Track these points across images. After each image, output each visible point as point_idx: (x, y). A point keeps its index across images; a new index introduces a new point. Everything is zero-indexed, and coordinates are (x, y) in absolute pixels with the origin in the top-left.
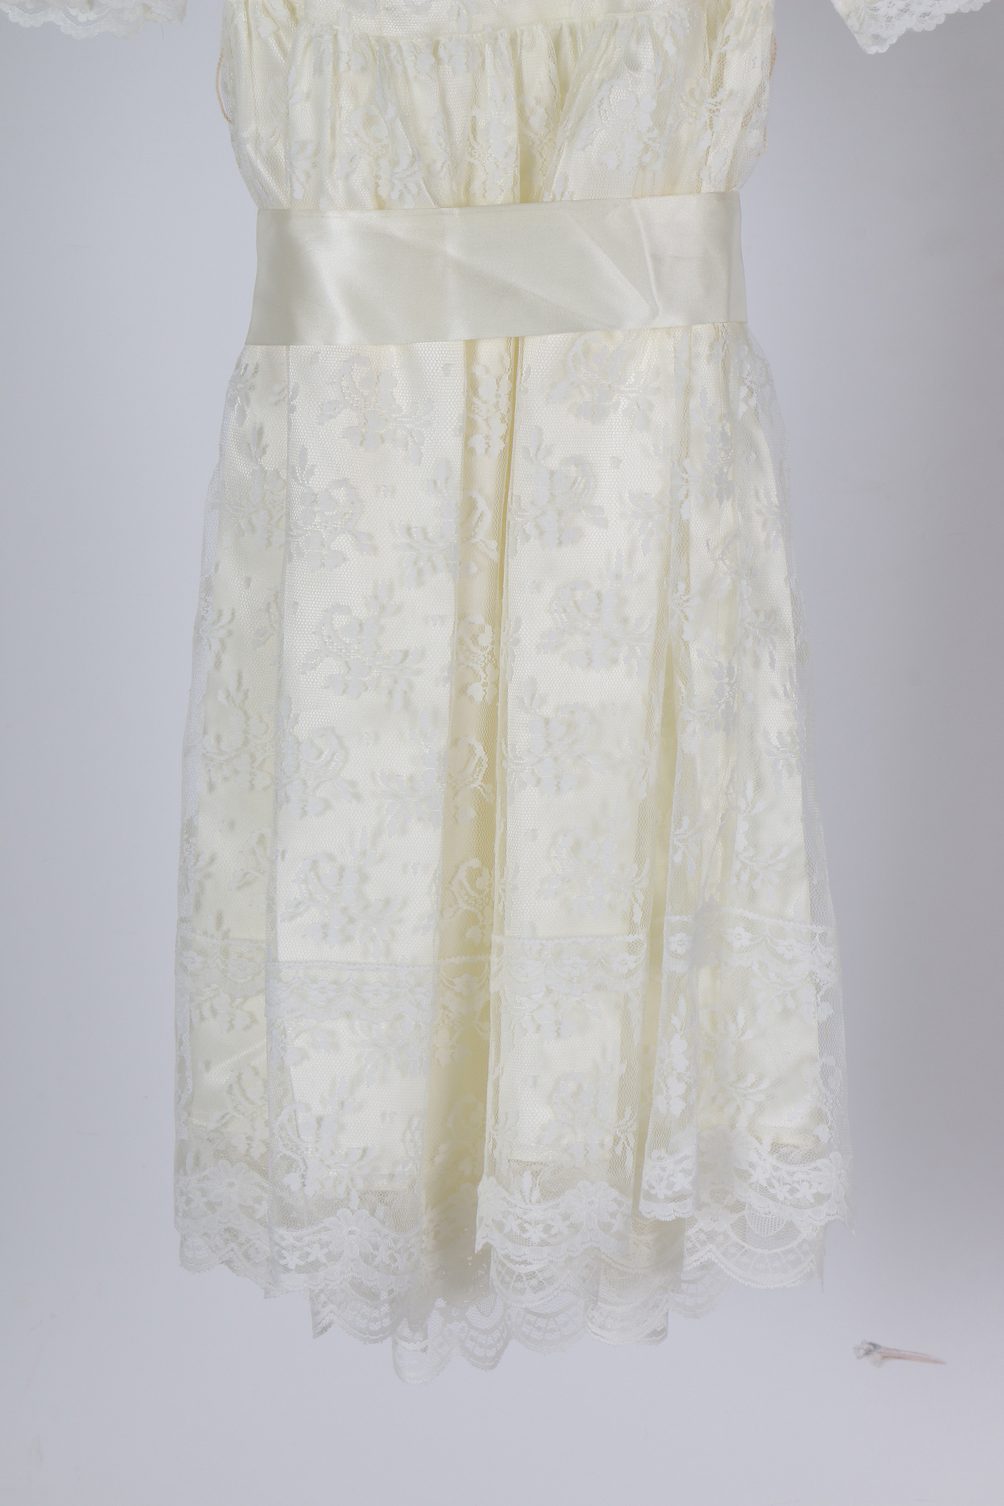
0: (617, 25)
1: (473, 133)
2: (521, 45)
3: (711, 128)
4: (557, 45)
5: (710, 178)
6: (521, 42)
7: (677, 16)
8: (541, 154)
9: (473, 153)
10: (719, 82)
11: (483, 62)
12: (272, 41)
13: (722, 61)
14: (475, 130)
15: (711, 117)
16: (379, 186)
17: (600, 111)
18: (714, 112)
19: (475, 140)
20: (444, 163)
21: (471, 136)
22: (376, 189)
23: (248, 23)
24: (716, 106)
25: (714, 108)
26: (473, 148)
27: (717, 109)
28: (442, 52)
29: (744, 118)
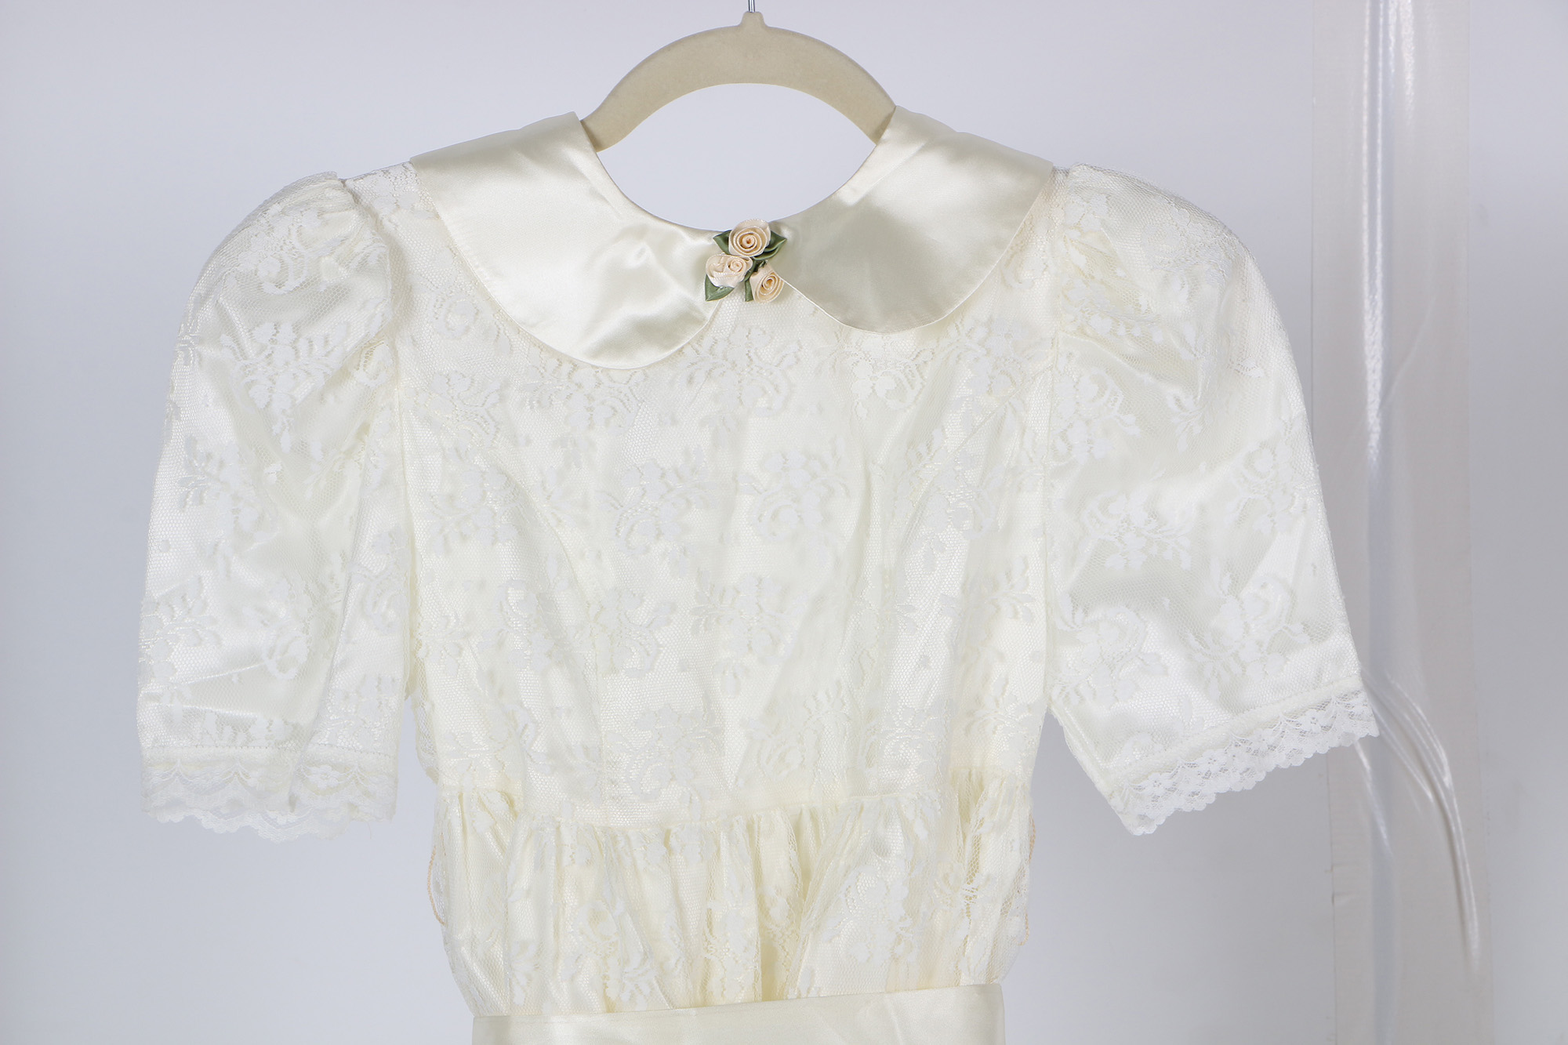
0: (862, 808)
1: (708, 927)
2: (759, 832)
3: (969, 916)
4: (797, 830)
5: (969, 970)
6: (759, 828)
7: (927, 798)
8: (783, 947)
9: (709, 948)
10: (974, 867)
11: (718, 851)
12: (489, 836)
13: (977, 844)
14: (711, 923)
15: (968, 904)
16: (606, 987)
17: (847, 900)
18: (970, 898)
19: (711, 934)
20: (678, 960)
21: (707, 930)
22: (604, 990)
23: (463, 818)
24: (973, 892)
25: (971, 895)
26: (709, 943)
27: (974, 896)
28: (673, 841)
29: (1003, 905)
